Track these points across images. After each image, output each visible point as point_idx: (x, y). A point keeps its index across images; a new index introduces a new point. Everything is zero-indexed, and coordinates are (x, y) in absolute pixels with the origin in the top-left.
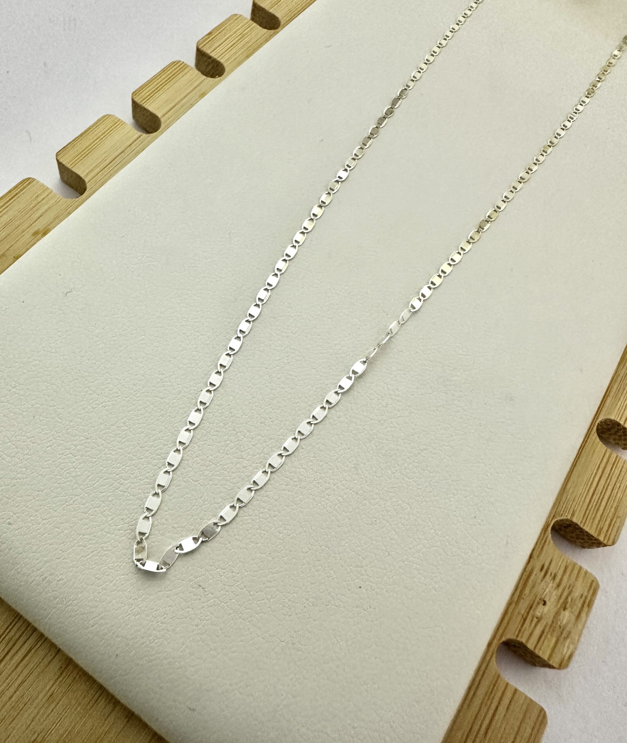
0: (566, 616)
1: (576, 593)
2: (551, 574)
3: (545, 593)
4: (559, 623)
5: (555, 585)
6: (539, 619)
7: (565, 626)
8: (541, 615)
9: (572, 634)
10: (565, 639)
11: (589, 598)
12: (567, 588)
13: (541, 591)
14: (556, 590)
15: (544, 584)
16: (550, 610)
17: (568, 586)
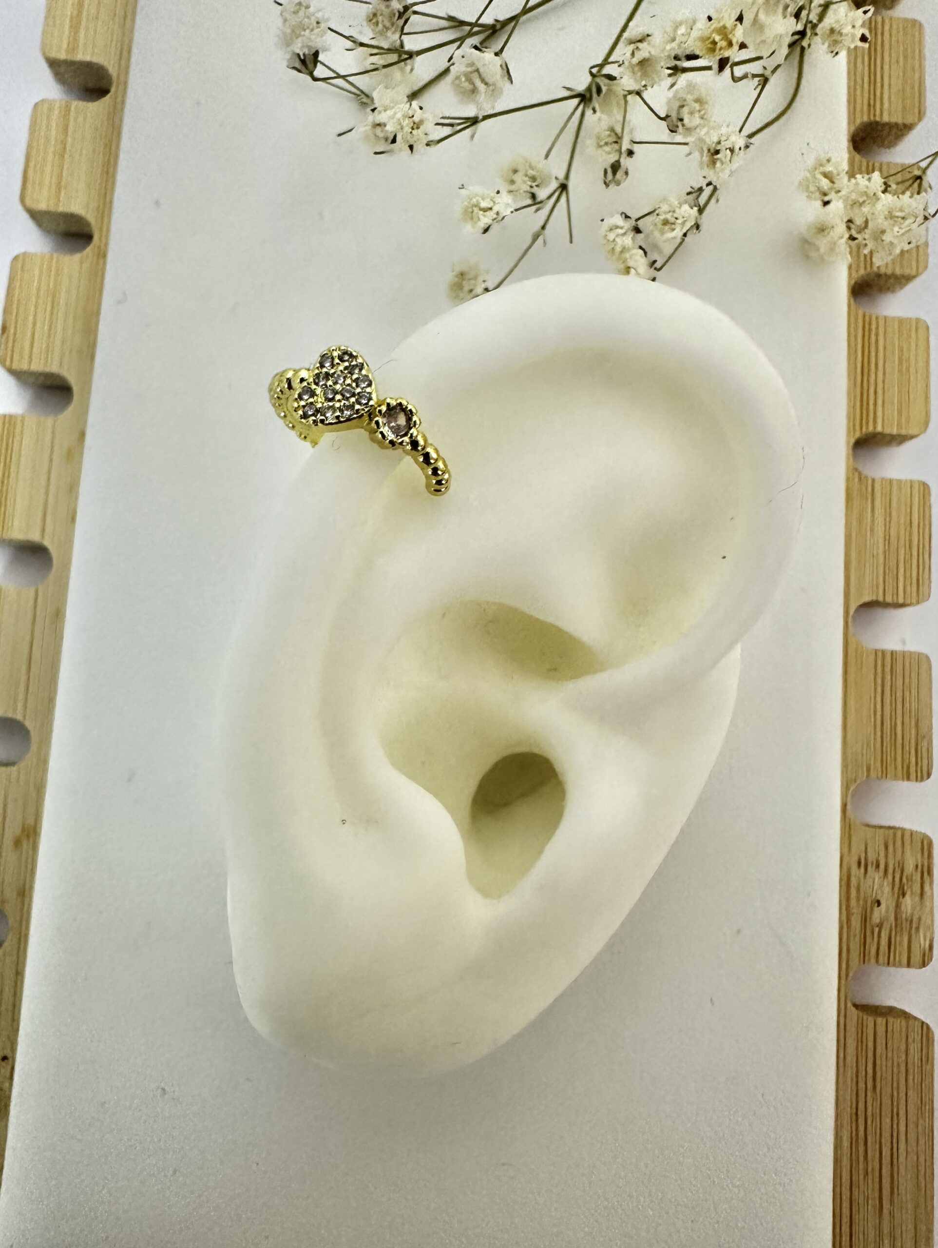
0: (908, 902)
1: (910, 866)
2: (872, 864)
3: (874, 891)
4: (904, 916)
5: (881, 873)
6: (880, 926)
7: (912, 914)
8: (881, 919)
9: (923, 918)
10: (918, 929)
11: (926, 864)
12: (897, 868)
13: (869, 892)
14: (886, 880)
15: (869, 882)
16: (887, 907)
17: (897, 865)
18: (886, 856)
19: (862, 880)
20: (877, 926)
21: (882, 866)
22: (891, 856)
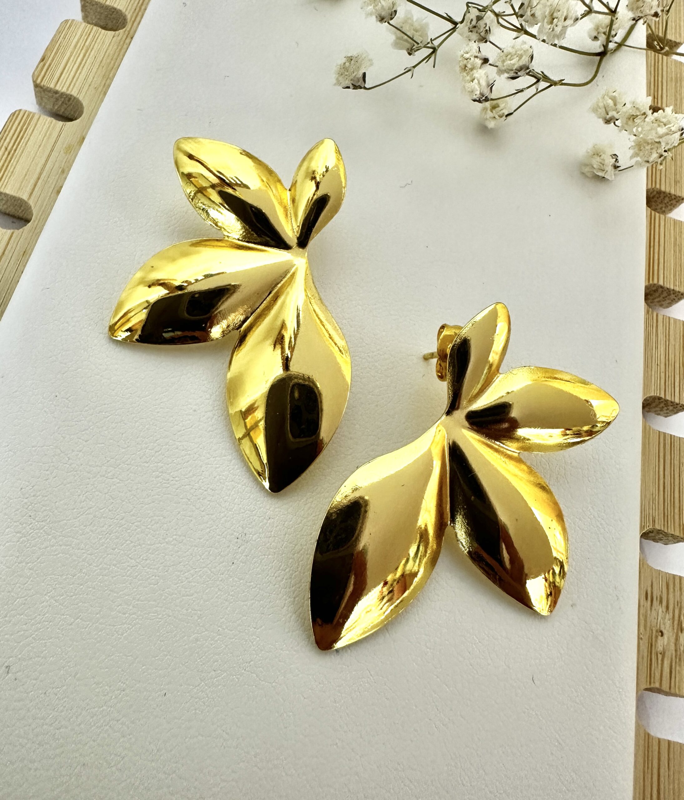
2: (656, 599)
4: (682, 649)
5: (664, 610)
6: (663, 654)
8: (663, 646)
12: (676, 606)
13: (654, 624)
14: (667, 614)
15: (654, 613)
16: (668, 638)
17: (676, 604)
18: (668, 594)
19: (649, 612)
20: (661, 654)
21: (664, 603)
22: (671, 596)
